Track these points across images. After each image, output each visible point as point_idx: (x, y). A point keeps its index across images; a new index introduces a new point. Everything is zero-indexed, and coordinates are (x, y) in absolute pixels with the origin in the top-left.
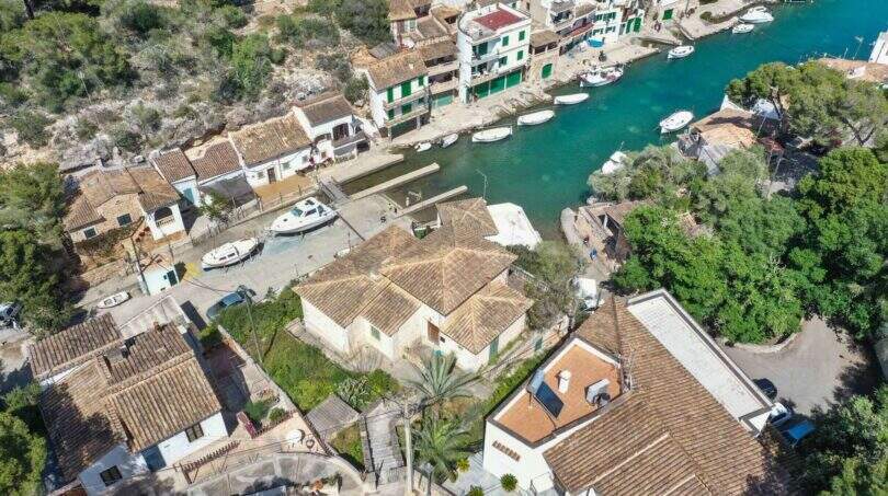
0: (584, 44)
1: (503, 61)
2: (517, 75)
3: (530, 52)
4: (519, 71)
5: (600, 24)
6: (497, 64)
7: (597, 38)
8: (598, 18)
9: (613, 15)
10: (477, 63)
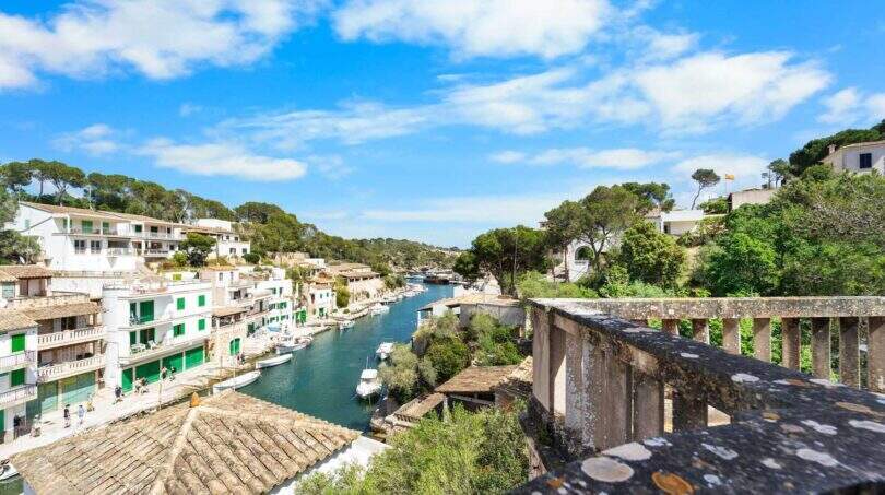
0: (264, 328)
1: (179, 330)
2: (197, 352)
3: (214, 325)
4: (201, 349)
5: (275, 313)
6: (171, 333)
7: (274, 324)
8: (272, 307)
9: (283, 305)
10: (138, 328)
